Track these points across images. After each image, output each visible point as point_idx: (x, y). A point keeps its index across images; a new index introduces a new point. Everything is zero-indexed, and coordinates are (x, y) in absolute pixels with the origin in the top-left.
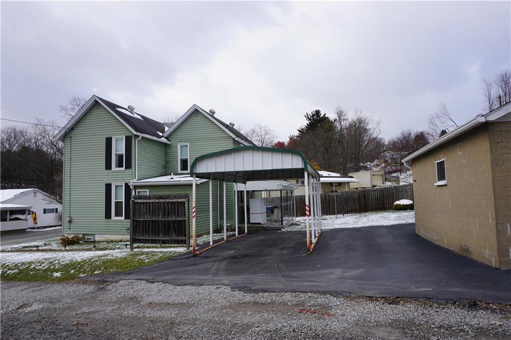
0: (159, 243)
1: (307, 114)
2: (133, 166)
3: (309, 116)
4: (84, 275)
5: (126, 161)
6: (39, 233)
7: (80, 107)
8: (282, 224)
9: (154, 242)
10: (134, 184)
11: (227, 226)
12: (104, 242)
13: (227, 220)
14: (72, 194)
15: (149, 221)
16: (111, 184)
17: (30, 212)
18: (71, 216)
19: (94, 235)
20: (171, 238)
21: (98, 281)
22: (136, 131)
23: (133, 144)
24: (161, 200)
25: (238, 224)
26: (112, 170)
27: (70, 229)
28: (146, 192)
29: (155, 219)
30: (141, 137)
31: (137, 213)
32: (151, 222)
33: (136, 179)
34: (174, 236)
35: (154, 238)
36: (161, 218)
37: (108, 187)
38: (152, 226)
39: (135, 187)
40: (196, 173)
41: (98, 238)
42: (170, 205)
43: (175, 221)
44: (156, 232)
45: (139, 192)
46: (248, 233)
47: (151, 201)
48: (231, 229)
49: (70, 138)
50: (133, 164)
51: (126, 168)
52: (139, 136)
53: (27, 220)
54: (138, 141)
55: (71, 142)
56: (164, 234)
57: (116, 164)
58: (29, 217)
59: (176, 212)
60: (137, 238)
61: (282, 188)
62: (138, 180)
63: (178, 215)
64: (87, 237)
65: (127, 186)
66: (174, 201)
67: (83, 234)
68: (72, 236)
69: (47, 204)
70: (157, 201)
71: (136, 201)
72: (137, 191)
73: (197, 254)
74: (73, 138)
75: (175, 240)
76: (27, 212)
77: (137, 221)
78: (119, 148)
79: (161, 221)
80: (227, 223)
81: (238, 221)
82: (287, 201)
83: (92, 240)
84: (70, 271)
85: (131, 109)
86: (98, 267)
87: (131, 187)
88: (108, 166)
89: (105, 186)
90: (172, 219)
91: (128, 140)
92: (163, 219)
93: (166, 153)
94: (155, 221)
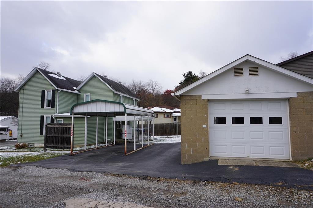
0: (63, 149)
1: (184, 73)
2: (56, 106)
3: (185, 75)
4: (12, 164)
5: (52, 104)
6: (13, 142)
7: (45, 68)
8: (138, 140)
9: (56, 148)
10: (55, 116)
11: (107, 140)
12: (38, 147)
13: (107, 137)
14: (23, 121)
15: (54, 137)
16: (44, 116)
17: (8, 130)
18: (22, 133)
19: (34, 143)
20: (64, 146)
21: (16, 166)
22: (57, 88)
23: (56, 94)
24: (60, 126)
25: (116, 139)
26: (45, 108)
27: (21, 140)
28: (62, 120)
29: (57, 136)
30: (60, 91)
31: (48, 132)
32: (55, 137)
33: (57, 113)
34: (66, 145)
35: (56, 146)
36: (60, 135)
37: (42, 117)
38: (56, 139)
39: (56, 118)
40: (74, 113)
41: (36, 145)
42: (64, 129)
43: (66, 137)
44: (57, 143)
45: (58, 121)
46: (116, 144)
47: (55, 126)
48: (111, 142)
49: (23, 90)
50: (56, 105)
51: (52, 107)
52: (59, 90)
53: (6, 134)
54: (59, 92)
55: (23, 92)
56: (61, 144)
57: (47, 105)
58: (7, 132)
59: (67, 132)
60: (48, 145)
61: (139, 120)
62: (58, 114)
63: (68, 134)
64: (30, 145)
65: (52, 117)
66: (66, 126)
67: (28, 143)
68: (22, 144)
69: (13, 125)
70: (58, 126)
71: (48, 126)
72: (57, 120)
73: (73, 154)
74: (24, 90)
75: (66, 147)
76: (6, 130)
77: (48, 136)
78: (49, 96)
79: (60, 137)
80: (108, 138)
81: (116, 138)
82: (145, 127)
83: (33, 146)
84: (6, 162)
85: (59, 74)
86: (20, 160)
87: (54, 118)
88: (42, 106)
89: (40, 117)
90: (65, 136)
91: (54, 92)
92: (61, 136)
93: (78, 99)
94: (57, 137)
